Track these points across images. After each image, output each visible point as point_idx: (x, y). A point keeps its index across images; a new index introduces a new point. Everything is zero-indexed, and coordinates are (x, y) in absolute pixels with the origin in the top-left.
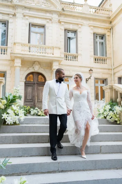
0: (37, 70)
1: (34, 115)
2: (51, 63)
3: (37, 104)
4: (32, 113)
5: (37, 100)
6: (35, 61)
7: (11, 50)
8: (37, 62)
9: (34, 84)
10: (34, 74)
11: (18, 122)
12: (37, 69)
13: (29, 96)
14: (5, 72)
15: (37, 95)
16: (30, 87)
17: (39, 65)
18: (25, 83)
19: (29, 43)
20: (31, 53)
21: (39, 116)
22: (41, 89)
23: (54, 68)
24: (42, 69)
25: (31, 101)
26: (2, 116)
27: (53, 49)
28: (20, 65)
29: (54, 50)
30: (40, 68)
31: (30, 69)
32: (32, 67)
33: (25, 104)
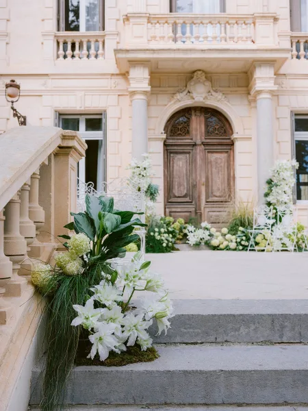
0: (201, 99)
1: (197, 246)
2: (246, 73)
3: (207, 210)
5: (207, 197)
6: (194, 72)
7: (118, 43)
8: (199, 72)
9: (195, 145)
10: (193, 112)
11: (146, 342)
12: (200, 96)
13: (180, 185)
14: (101, 114)
15: (204, 180)
16: (180, 156)
17: (208, 84)
18: (165, 145)
19: (171, 11)
20: (179, 45)
22: (216, 159)
23: (257, 89)
24: (219, 96)
25: (187, 199)
26: (75, 314)
27: (254, 23)
28: (145, 86)
29: (257, 24)
30: (212, 91)
31: (179, 97)
32: (186, 91)
33: (167, 210)
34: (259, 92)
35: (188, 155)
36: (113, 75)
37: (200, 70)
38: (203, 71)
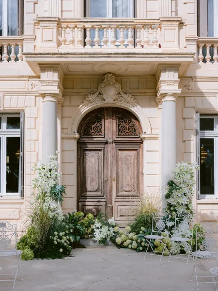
0: (112, 101)
2: (154, 75)
3: (117, 204)
4: (98, 236)
5: (118, 191)
6: (105, 74)
7: (35, 47)
8: (110, 75)
9: (107, 143)
10: (105, 112)
12: (110, 97)
13: (92, 181)
14: (19, 113)
15: (114, 176)
16: (93, 153)
17: (118, 86)
18: (78, 143)
19: (85, 16)
20: (88, 49)
21: (120, 246)
22: (126, 156)
23: (161, 92)
24: (128, 98)
25: (99, 194)
27: (160, 28)
30: (121, 93)
31: (90, 99)
32: (98, 93)
33: (80, 204)
34: (164, 95)
35: (100, 152)
36: (30, 77)
37: (110, 73)
38: (113, 74)
